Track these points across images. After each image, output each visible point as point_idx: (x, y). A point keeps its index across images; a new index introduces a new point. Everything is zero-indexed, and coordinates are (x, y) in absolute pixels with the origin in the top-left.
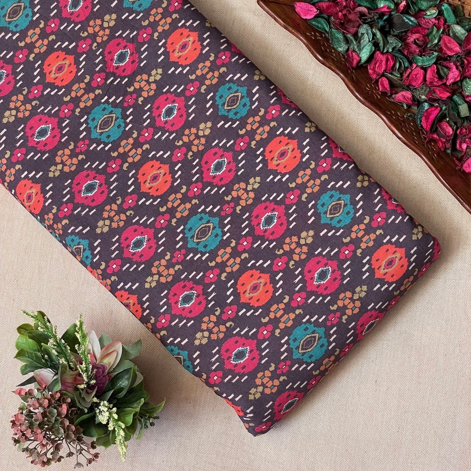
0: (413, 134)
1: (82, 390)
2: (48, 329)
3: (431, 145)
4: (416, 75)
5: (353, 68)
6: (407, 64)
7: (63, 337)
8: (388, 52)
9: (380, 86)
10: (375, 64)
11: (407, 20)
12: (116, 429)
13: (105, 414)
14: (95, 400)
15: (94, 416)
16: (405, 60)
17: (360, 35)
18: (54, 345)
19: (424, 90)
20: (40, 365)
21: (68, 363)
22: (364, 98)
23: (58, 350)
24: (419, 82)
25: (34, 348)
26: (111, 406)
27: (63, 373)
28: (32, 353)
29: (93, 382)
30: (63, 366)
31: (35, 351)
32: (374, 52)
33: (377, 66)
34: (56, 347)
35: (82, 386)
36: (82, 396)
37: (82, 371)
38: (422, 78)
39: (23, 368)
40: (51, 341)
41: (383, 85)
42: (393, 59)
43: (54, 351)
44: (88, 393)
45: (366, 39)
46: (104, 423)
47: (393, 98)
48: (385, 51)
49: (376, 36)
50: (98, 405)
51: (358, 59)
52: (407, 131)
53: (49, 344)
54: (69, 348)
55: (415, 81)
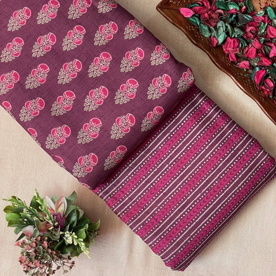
0: (250, 87)
1: (52, 230)
2: (20, 204)
3: (260, 93)
4: (251, 51)
5: (214, 48)
6: (246, 45)
7: (31, 206)
8: (234, 37)
9: (230, 58)
10: (227, 45)
11: (246, 18)
12: (79, 243)
13: (69, 238)
14: (61, 233)
15: (64, 242)
16: (245, 42)
17: (218, 27)
18: (27, 212)
19: (256, 60)
20: (24, 226)
21: (39, 218)
22: (221, 66)
23: (31, 213)
24: (253, 56)
25: (17, 218)
26: (71, 232)
27: (38, 225)
28: (16, 221)
29: (56, 224)
30: (37, 221)
31: (18, 218)
32: (227, 38)
33: (228, 46)
34: (29, 212)
35: (51, 228)
36: (53, 234)
37: (48, 220)
38: (255, 53)
39: (15, 231)
40: (25, 210)
41: (232, 57)
42: (237, 42)
43: (28, 215)
44: (56, 231)
45: (222, 30)
46: (71, 243)
47: (238, 66)
48: (233, 37)
49: (227, 28)
50: (64, 235)
51: (217, 42)
52: (246, 85)
53: (24, 212)
54: (36, 210)
55: (251, 55)
